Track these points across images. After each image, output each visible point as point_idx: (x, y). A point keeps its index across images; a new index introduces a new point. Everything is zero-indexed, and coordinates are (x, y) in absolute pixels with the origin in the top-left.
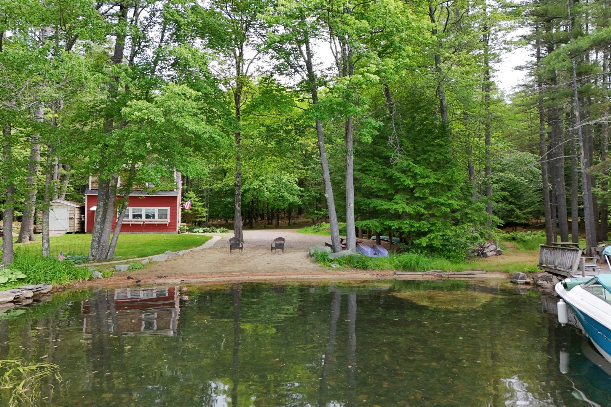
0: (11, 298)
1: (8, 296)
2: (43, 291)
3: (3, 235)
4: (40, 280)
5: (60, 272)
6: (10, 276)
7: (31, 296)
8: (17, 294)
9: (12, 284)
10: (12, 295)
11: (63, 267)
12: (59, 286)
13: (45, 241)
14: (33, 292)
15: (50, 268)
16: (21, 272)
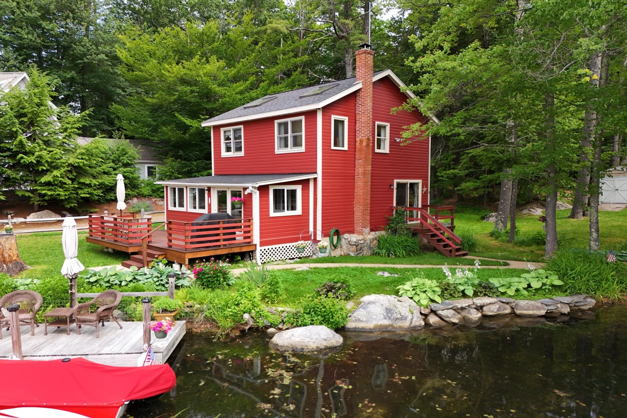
0: (543, 312)
1: (538, 308)
2: (582, 307)
3: (546, 220)
4: (580, 289)
5: (607, 280)
6: (545, 281)
7: (566, 313)
8: (550, 308)
9: (545, 291)
10: (544, 309)
11: (613, 273)
12: (605, 301)
13: (593, 230)
14: (570, 307)
15: (594, 273)
16: (557, 277)
